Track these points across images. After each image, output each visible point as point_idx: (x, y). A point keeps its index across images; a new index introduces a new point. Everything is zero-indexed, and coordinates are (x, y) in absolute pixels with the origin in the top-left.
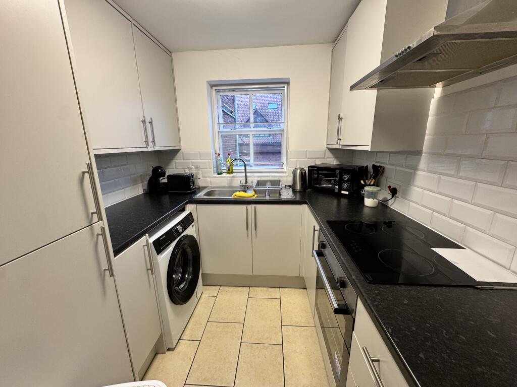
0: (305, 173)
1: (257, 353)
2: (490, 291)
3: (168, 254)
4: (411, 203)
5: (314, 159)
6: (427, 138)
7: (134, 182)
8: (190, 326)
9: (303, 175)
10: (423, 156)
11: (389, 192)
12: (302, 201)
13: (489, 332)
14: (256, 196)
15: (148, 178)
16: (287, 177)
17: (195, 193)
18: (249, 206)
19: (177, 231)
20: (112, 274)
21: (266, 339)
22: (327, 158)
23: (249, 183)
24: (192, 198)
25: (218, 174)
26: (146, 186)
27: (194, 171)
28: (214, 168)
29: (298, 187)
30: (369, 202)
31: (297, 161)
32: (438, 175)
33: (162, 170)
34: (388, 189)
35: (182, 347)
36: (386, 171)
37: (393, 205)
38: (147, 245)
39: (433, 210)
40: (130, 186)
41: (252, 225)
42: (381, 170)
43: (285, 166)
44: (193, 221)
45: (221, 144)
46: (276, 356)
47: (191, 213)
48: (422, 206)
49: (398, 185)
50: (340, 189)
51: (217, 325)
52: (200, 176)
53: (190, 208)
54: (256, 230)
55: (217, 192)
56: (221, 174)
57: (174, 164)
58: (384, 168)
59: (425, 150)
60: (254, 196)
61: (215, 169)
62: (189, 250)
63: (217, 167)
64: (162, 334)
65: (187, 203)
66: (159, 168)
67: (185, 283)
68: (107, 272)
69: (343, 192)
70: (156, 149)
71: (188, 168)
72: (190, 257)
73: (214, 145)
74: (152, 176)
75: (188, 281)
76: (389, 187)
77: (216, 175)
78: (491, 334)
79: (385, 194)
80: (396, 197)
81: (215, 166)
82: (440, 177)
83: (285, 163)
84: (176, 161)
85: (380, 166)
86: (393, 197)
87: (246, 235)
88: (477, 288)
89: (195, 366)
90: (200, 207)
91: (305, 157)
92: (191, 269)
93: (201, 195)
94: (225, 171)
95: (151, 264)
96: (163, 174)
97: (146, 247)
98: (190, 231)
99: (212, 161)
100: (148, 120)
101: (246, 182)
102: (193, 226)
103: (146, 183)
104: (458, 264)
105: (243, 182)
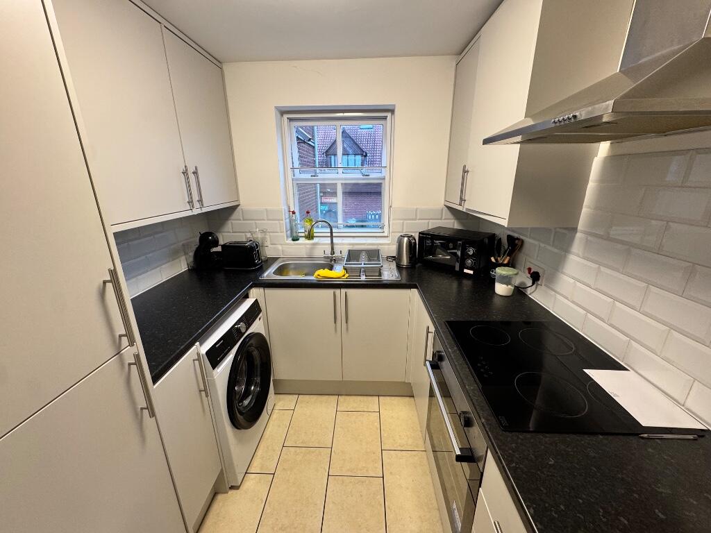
0: (415, 243)
1: (350, 490)
2: (657, 440)
3: (227, 365)
4: (558, 296)
5: (427, 221)
6: (585, 211)
7: (174, 255)
8: (259, 453)
9: (411, 246)
10: (578, 235)
11: (529, 276)
12: (410, 285)
13: (657, 511)
14: (347, 275)
15: (194, 248)
16: (388, 244)
17: (262, 269)
18: (338, 291)
19: (238, 330)
20: (152, 414)
21: (361, 470)
22: (445, 219)
23: (337, 254)
24: (257, 279)
25: (293, 240)
26: (191, 259)
27: (259, 236)
28: (287, 232)
29: (405, 261)
30: (501, 289)
31: (403, 223)
32: (598, 266)
33: (213, 237)
34: (527, 271)
35: (250, 483)
36: (526, 246)
37: (533, 294)
38: (199, 359)
39: (588, 311)
40: (169, 261)
41: (341, 317)
42: (520, 243)
43: (386, 229)
44: (260, 311)
45: (297, 197)
46: (374, 494)
47: (256, 300)
48: (573, 302)
49: (542, 268)
50: (463, 266)
51: (296, 452)
52: (268, 243)
53: (255, 294)
54: (347, 322)
55: (292, 266)
56: (298, 240)
57: (231, 227)
58: (523, 241)
59: (580, 226)
60: (344, 276)
61: (289, 232)
62: (256, 353)
63: (291, 229)
64: (222, 469)
65: (251, 287)
66: (210, 234)
67: (250, 397)
68: (146, 412)
69: (466, 271)
70: (205, 210)
71: (250, 232)
72: (258, 362)
73: (287, 199)
74: (199, 246)
75: (255, 394)
76: (529, 269)
77: (290, 241)
78: (660, 514)
79: (524, 278)
80: (538, 285)
81: (289, 228)
82: (599, 268)
83: (386, 224)
84: (233, 222)
85: (518, 239)
86: (533, 284)
87: (334, 329)
88: (643, 438)
89: (268, 510)
90: (269, 291)
91: (414, 217)
92: (259, 379)
93: (269, 274)
94: (303, 235)
95: (204, 382)
96: (216, 243)
97: (197, 362)
98: (257, 327)
99: (284, 222)
100: (191, 170)
101: (333, 253)
102: (260, 319)
103: (192, 254)
104: (618, 396)
105: (328, 253)
